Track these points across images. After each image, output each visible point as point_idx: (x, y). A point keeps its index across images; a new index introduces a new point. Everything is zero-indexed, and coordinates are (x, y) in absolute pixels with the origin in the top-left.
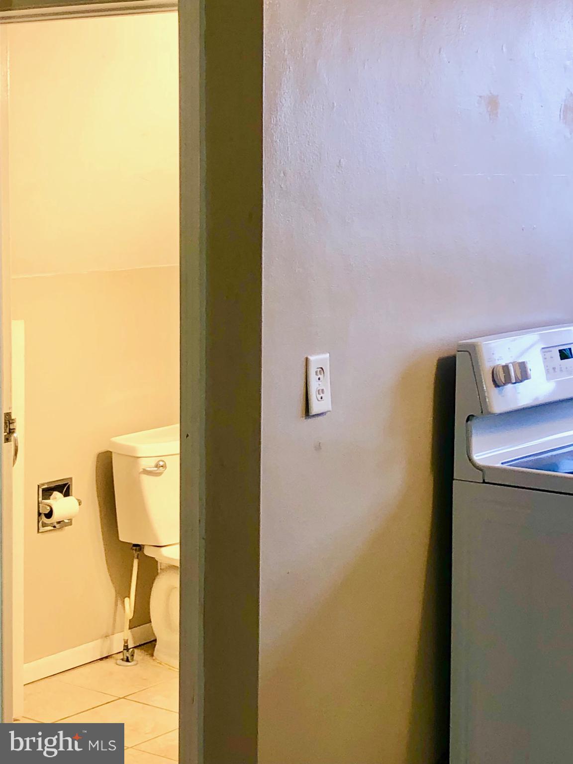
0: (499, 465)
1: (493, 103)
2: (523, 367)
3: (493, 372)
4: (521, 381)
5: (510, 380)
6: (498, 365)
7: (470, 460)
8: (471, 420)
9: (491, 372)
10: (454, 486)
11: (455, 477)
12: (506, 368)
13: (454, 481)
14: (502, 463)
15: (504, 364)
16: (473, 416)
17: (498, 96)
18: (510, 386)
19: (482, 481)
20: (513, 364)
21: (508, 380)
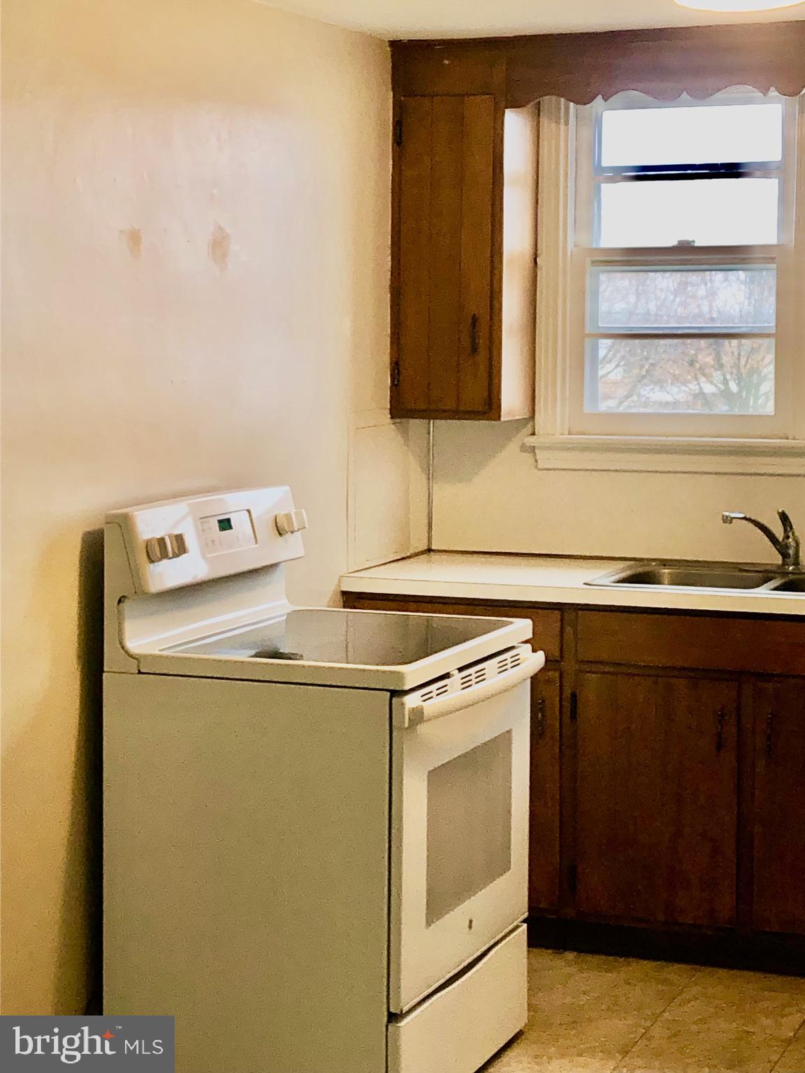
0: (157, 652)
1: (134, 238)
2: (179, 539)
3: (147, 546)
4: (178, 556)
5: (167, 555)
6: (152, 539)
7: (123, 648)
8: (124, 602)
9: (145, 546)
10: (104, 677)
11: (105, 669)
12: (161, 541)
13: (104, 674)
14: (159, 650)
15: (159, 537)
16: (124, 597)
17: (139, 230)
18: (165, 561)
19: (137, 672)
20: (170, 536)
21: (164, 555)
